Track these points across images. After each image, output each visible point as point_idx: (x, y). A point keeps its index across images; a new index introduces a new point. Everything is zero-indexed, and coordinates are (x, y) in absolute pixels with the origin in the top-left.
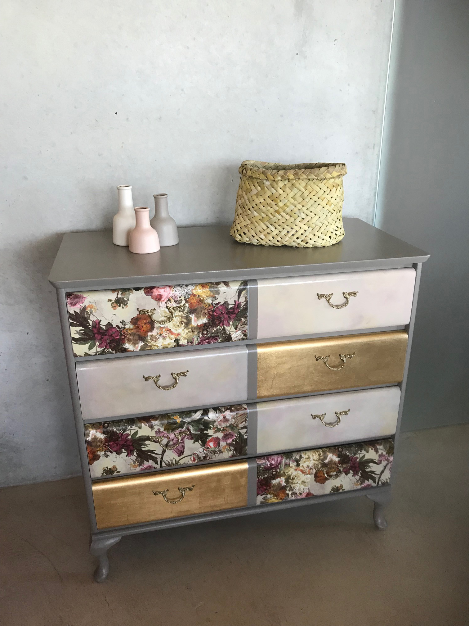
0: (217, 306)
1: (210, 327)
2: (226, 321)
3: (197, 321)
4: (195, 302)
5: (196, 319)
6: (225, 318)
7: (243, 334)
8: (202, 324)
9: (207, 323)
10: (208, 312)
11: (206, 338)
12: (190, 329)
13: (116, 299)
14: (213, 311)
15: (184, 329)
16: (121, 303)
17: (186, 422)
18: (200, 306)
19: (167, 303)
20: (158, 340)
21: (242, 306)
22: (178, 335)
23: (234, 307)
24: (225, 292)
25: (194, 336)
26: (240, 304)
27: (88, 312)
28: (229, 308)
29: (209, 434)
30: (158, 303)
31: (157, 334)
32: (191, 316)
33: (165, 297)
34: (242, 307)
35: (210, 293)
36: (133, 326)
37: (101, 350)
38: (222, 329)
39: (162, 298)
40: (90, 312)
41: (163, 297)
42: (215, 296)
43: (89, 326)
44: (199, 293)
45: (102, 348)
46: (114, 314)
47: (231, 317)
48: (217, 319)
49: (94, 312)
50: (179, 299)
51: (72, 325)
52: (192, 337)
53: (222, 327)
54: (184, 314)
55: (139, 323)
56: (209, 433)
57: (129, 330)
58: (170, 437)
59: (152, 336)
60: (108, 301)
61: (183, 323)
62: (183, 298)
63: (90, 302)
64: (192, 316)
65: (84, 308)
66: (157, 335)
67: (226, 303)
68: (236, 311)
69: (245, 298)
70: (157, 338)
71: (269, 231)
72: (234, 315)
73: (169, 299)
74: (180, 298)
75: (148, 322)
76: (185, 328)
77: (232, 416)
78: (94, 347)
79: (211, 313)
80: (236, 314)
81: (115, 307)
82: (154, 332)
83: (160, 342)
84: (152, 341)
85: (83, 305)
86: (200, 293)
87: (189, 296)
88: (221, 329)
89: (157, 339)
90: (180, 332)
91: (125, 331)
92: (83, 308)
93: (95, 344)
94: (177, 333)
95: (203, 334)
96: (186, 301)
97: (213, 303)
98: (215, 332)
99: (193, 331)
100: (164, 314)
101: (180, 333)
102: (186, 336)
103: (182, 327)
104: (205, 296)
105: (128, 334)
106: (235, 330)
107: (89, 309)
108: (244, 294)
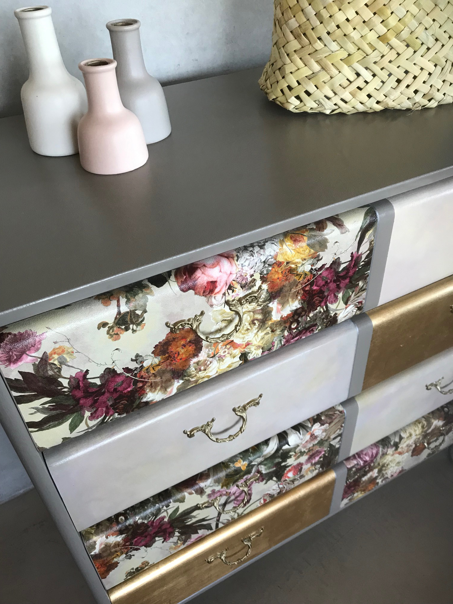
0: (319, 273)
1: (303, 313)
2: (333, 295)
3: (281, 310)
4: (280, 276)
5: (280, 307)
6: (331, 291)
7: (357, 307)
8: (290, 313)
9: (300, 308)
10: (303, 289)
11: (295, 335)
12: (269, 329)
13: (116, 318)
14: (312, 284)
15: (258, 331)
16: (129, 322)
17: (254, 465)
18: (289, 282)
19: (227, 294)
20: (210, 366)
21: (363, 259)
22: (246, 346)
23: (349, 265)
24: (337, 242)
25: (275, 338)
26: (359, 257)
27: (55, 365)
28: (340, 270)
29: (288, 465)
30: (208, 300)
31: (208, 357)
32: (270, 305)
33: (222, 284)
34: (363, 261)
35: (310, 251)
36: (160, 358)
37: (98, 422)
38: (324, 311)
39: (216, 287)
40: (59, 362)
41: (218, 284)
42: (318, 254)
43: (62, 389)
44: (288, 258)
45: (98, 418)
46: (117, 349)
47: (341, 285)
48: (317, 295)
49: (68, 360)
50: (250, 279)
51: (20, 400)
52: (271, 341)
53: (324, 307)
54: (258, 305)
55: (173, 349)
56: (288, 463)
57: (151, 369)
58: (230, 492)
59: (198, 363)
60: (99, 328)
61: (256, 322)
62: (257, 276)
63: (55, 343)
64: (274, 305)
65: (45, 360)
66: (208, 359)
67: (336, 263)
68: (351, 274)
69: (371, 244)
70: (209, 363)
71: (360, 82)
72: (347, 281)
73: (230, 286)
74: (253, 278)
75: (190, 342)
76: (260, 329)
77: (323, 430)
78: (81, 421)
79: (307, 289)
80: (351, 278)
81: (117, 334)
82: (203, 356)
83: (213, 369)
84: (198, 373)
85: (39, 354)
86: (290, 256)
87: (270, 268)
88: (322, 311)
89: (208, 366)
90: (249, 339)
91: (143, 373)
92: (39, 360)
93: (83, 417)
94: (244, 343)
95: (290, 329)
96: (264, 279)
97: (314, 268)
98: (311, 319)
99: (273, 331)
100: (220, 318)
101: (250, 341)
102: (260, 344)
103: (254, 329)
104: (299, 260)
105: (150, 377)
106: (344, 306)
107: (56, 356)
108: (370, 237)
